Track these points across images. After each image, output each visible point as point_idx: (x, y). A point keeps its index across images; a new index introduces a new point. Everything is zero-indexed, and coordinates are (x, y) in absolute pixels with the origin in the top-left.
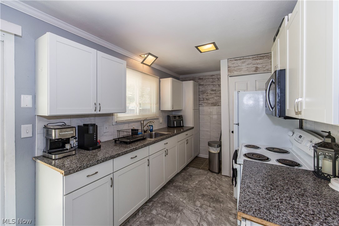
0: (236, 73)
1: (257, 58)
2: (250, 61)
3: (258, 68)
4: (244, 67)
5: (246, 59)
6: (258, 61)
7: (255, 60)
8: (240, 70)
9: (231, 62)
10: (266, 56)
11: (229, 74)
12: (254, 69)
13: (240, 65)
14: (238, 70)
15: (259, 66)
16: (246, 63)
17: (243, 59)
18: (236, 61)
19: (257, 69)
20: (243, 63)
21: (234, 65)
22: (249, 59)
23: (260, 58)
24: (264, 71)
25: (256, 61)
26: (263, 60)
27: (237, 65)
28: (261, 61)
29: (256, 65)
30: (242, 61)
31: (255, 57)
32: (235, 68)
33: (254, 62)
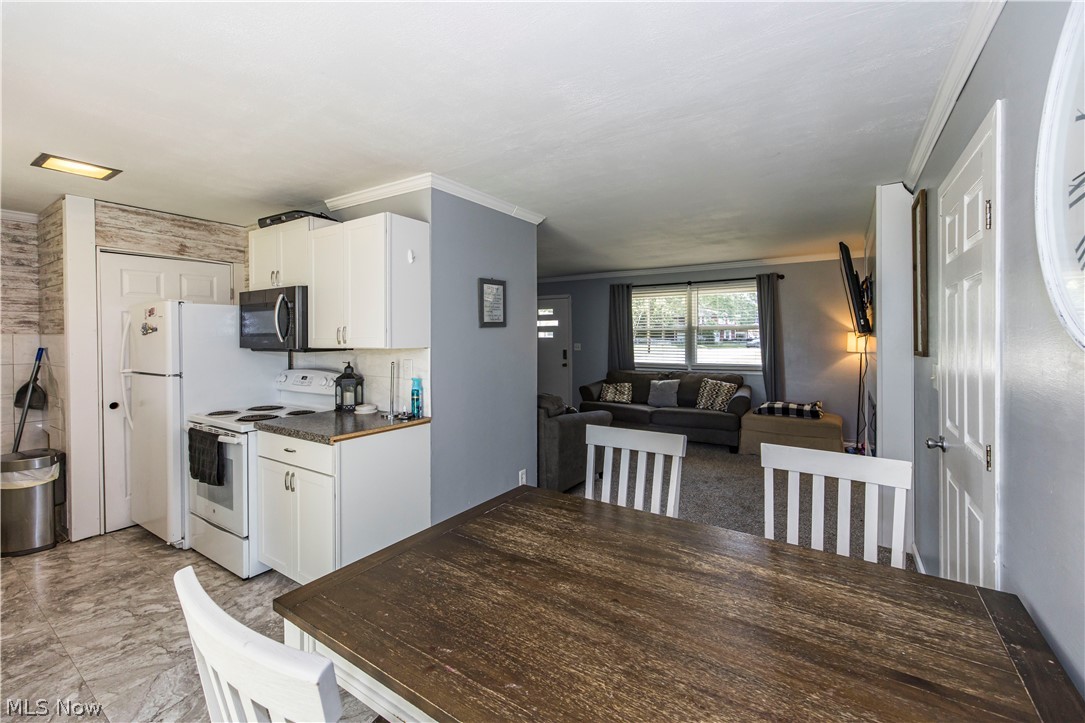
0: (122, 246)
1: (182, 223)
2: (166, 225)
3: (186, 246)
4: (147, 235)
5: (155, 216)
6: (187, 232)
7: (179, 226)
8: (139, 240)
9: (106, 210)
10: (205, 225)
11: (100, 241)
12: (176, 247)
13: (136, 227)
14: (130, 239)
15: (188, 243)
16: (154, 227)
17: (147, 215)
18: (125, 214)
19: (183, 249)
20: (146, 223)
21: (118, 223)
22: (163, 219)
23: (190, 225)
24: (201, 257)
25: (182, 229)
26: (197, 233)
27: (129, 226)
28: (192, 232)
29: (180, 239)
30: (144, 218)
31: (179, 221)
32: (122, 232)
33: (175, 230)
